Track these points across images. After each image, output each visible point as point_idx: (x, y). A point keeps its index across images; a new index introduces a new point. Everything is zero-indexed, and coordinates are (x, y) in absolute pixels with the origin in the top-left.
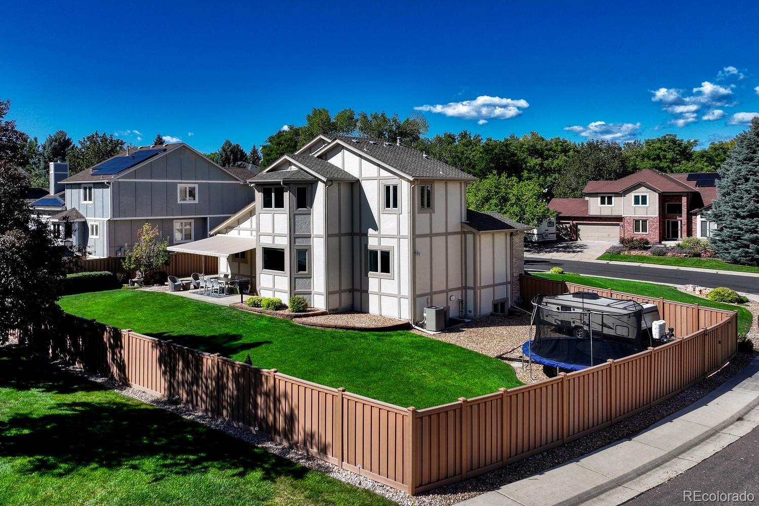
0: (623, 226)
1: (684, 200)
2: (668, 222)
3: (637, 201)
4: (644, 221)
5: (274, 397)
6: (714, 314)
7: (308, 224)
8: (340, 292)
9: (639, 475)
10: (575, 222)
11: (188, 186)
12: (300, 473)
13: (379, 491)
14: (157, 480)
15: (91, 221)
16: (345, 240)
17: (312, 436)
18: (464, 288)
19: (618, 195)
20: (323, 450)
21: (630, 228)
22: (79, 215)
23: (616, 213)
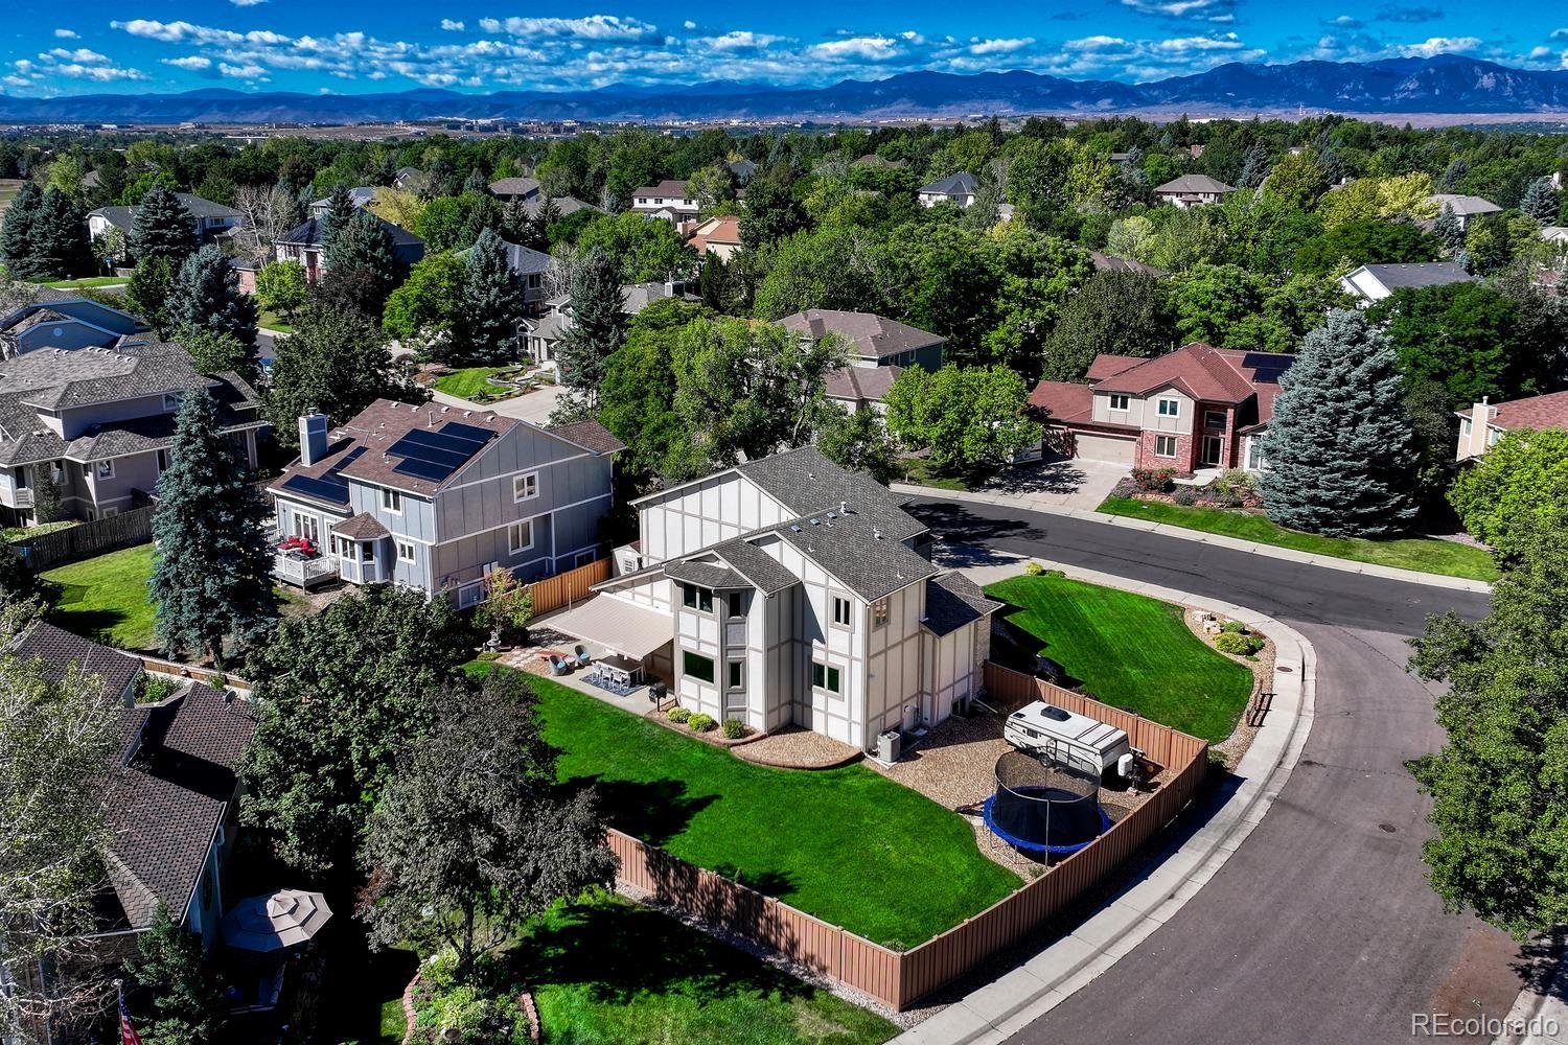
0: (1141, 443)
1: (1230, 413)
2: (1207, 439)
3: (1163, 410)
4: (1172, 440)
5: (775, 922)
6: (1186, 741)
7: (743, 636)
8: (779, 708)
9: (1069, 976)
10: (1071, 430)
11: (525, 477)
12: (808, 992)
13: (873, 1009)
14: (703, 1005)
15: (400, 539)
16: (785, 649)
17: (813, 957)
18: (921, 692)
19: (1135, 396)
20: (823, 969)
21: (1151, 447)
22: (381, 530)
23: (1132, 423)
